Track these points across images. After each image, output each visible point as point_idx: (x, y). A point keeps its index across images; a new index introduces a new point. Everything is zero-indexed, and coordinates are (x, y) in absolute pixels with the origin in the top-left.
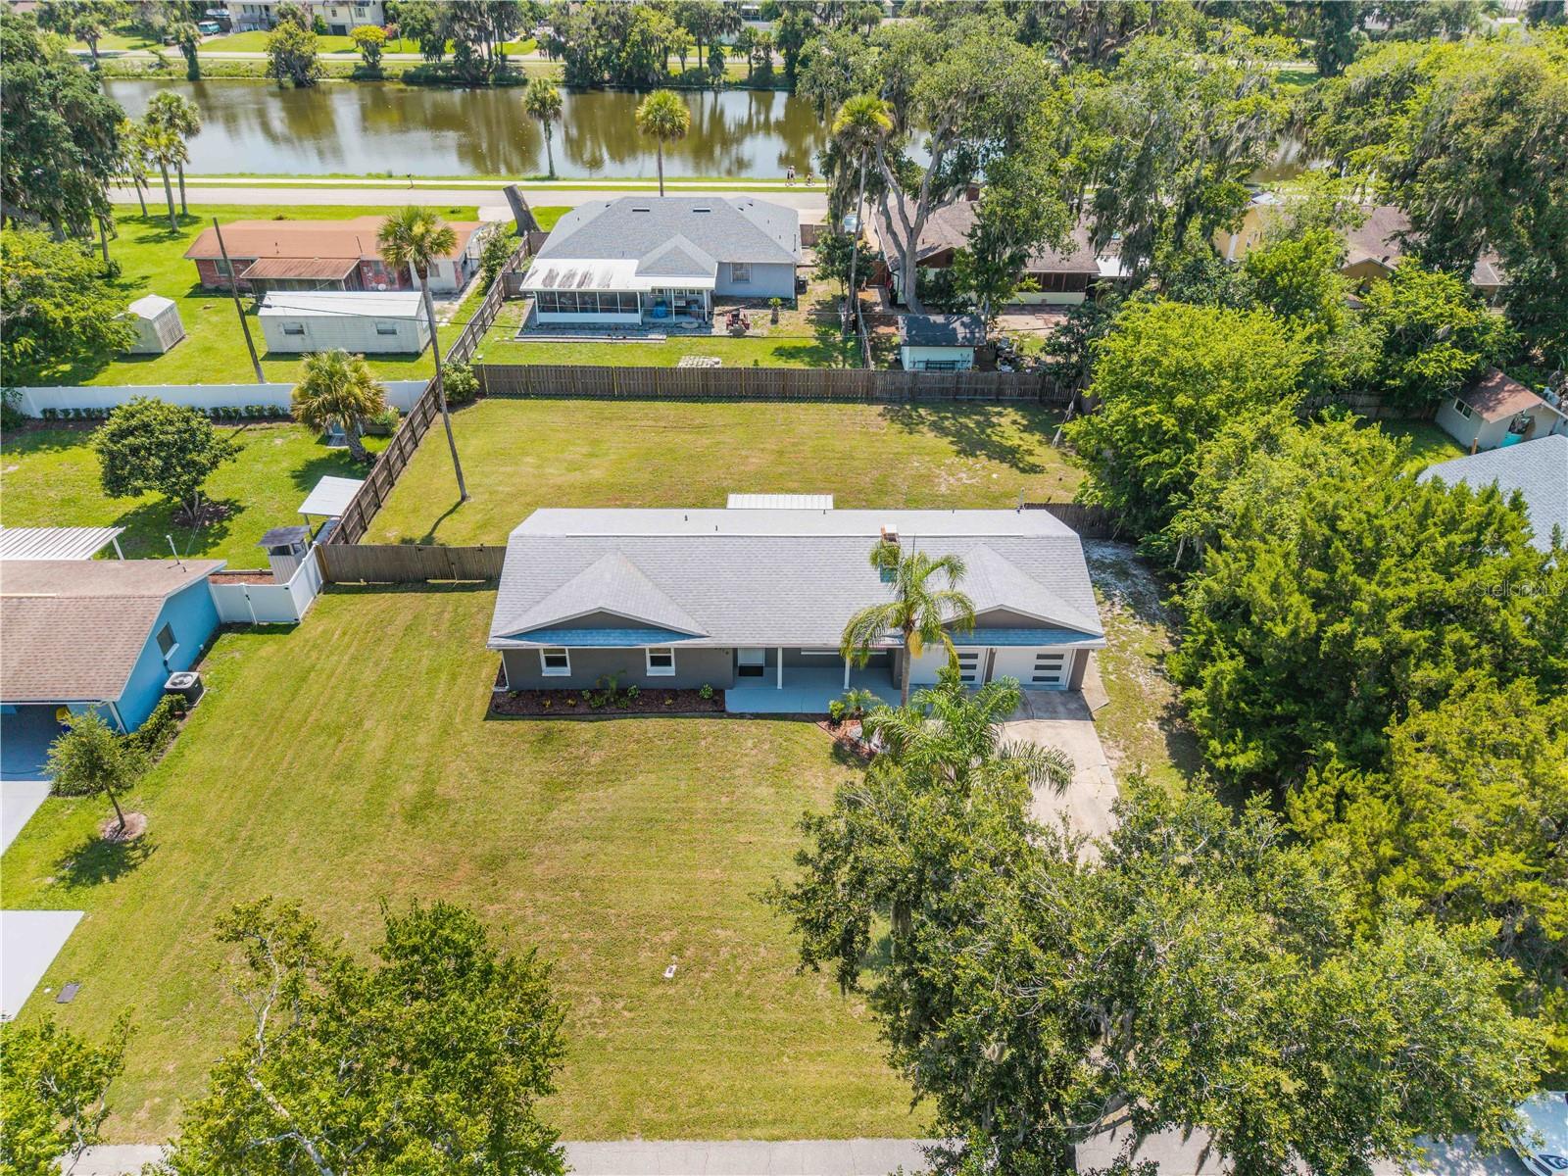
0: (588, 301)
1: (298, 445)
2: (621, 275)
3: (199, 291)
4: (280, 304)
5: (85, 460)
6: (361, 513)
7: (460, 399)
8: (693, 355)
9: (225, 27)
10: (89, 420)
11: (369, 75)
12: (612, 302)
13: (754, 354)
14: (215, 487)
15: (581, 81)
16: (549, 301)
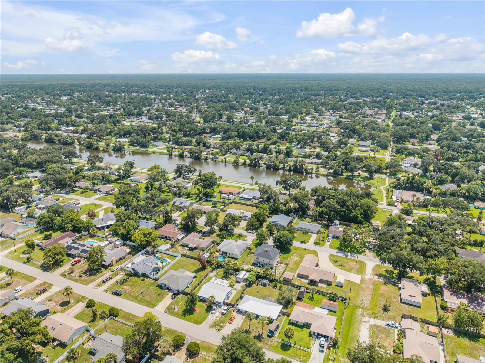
0: (243, 198)
1: (221, 204)
2: (246, 196)
3: (219, 193)
4: (223, 195)
5: (211, 203)
6: (223, 208)
7: (231, 203)
8: (248, 203)
9: (231, 153)
10: (212, 201)
11: (244, 164)
12: (244, 198)
13: (253, 204)
14: (217, 206)
15: (268, 168)
16: (240, 197)
